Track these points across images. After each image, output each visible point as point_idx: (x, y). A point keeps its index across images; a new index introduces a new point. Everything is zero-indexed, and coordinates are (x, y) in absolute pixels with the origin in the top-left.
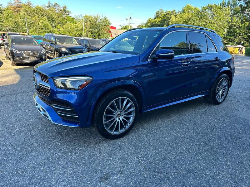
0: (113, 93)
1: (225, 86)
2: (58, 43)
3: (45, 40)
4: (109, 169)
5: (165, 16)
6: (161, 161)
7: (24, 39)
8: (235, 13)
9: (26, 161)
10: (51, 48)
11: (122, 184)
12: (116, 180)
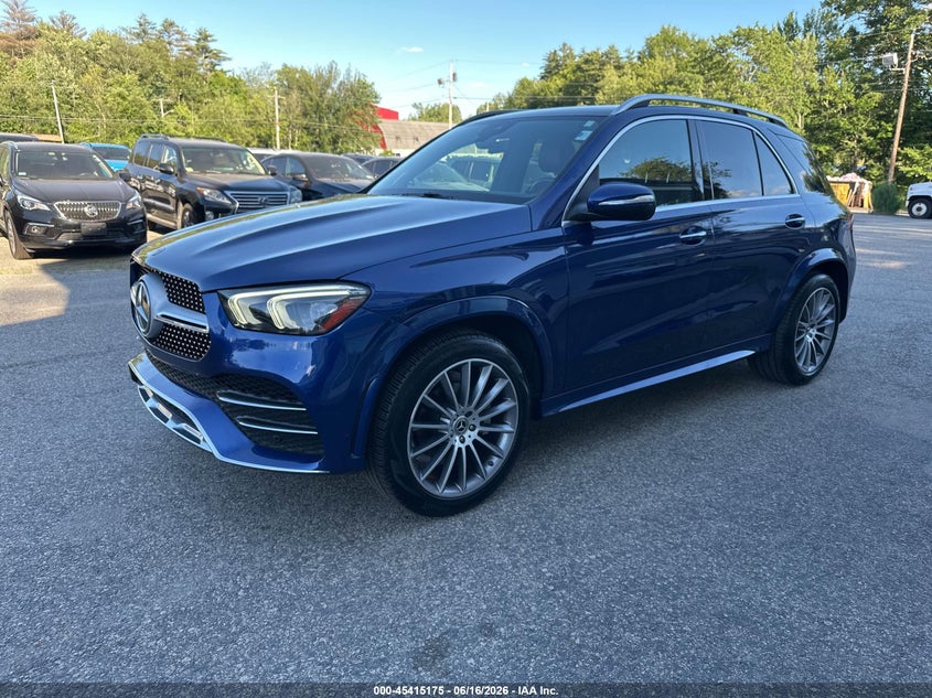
0: (443, 344)
1: (825, 319)
2: (189, 170)
3: (139, 160)
4: (442, 622)
5: (579, 68)
6: (626, 588)
7: (58, 154)
8: (831, 59)
9: (128, 602)
10: (160, 188)
11: (497, 673)
12: (472, 660)
